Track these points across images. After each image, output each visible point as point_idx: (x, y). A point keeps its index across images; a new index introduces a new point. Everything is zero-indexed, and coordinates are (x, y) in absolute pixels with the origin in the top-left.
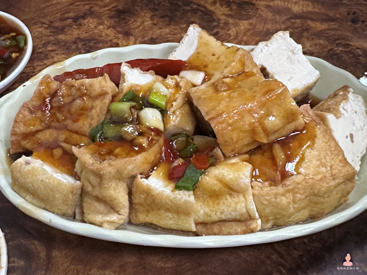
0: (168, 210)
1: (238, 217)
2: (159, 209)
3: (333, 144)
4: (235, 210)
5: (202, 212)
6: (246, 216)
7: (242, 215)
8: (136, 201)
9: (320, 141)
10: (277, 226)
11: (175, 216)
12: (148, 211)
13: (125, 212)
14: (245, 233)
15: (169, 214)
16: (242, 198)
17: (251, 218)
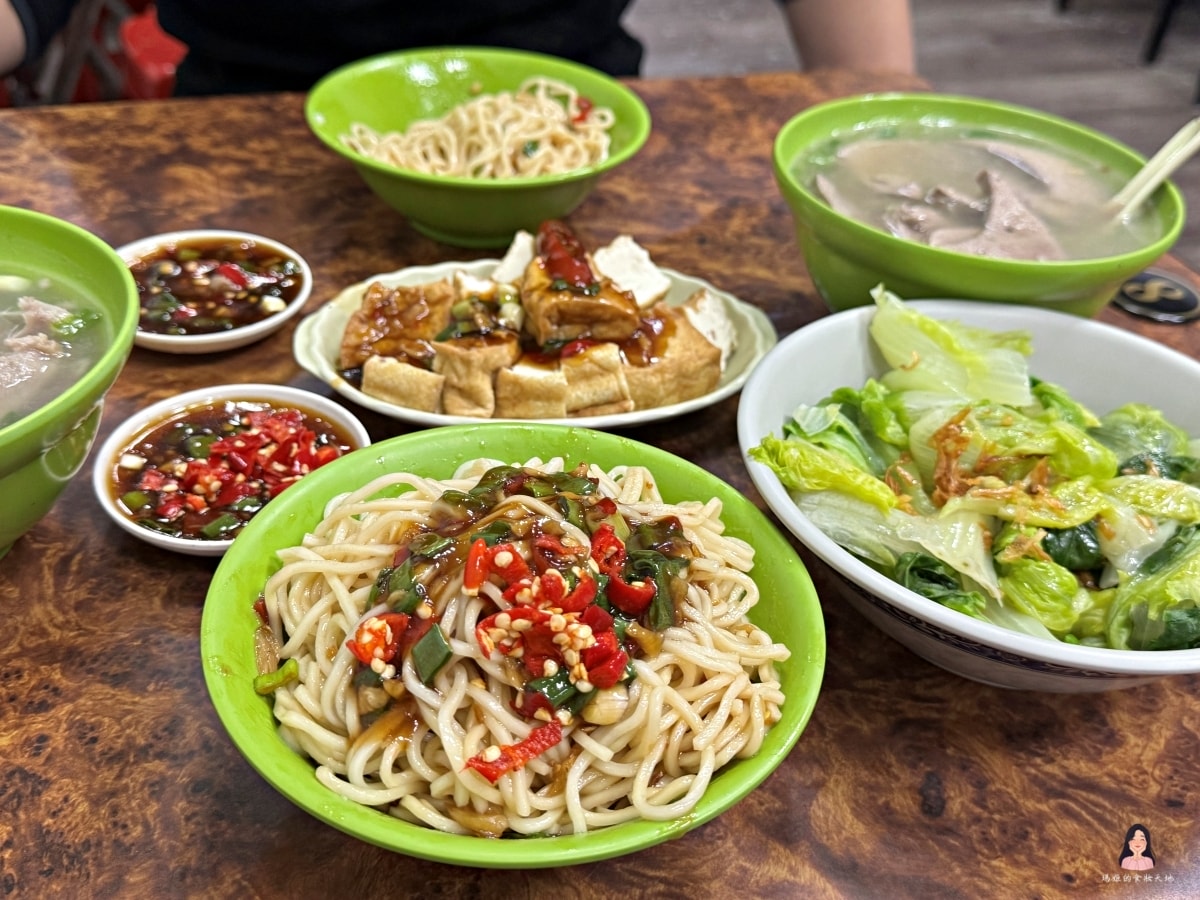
0: (538, 398)
1: (611, 398)
2: (528, 399)
3: (694, 333)
4: (607, 389)
5: (573, 395)
6: (619, 394)
7: (615, 394)
8: (501, 394)
9: (681, 331)
10: (647, 406)
11: (546, 404)
12: (514, 405)
13: (491, 406)
14: (619, 412)
15: (539, 404)
16: (612, 376)
17: (624, 398)
